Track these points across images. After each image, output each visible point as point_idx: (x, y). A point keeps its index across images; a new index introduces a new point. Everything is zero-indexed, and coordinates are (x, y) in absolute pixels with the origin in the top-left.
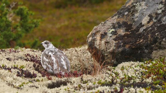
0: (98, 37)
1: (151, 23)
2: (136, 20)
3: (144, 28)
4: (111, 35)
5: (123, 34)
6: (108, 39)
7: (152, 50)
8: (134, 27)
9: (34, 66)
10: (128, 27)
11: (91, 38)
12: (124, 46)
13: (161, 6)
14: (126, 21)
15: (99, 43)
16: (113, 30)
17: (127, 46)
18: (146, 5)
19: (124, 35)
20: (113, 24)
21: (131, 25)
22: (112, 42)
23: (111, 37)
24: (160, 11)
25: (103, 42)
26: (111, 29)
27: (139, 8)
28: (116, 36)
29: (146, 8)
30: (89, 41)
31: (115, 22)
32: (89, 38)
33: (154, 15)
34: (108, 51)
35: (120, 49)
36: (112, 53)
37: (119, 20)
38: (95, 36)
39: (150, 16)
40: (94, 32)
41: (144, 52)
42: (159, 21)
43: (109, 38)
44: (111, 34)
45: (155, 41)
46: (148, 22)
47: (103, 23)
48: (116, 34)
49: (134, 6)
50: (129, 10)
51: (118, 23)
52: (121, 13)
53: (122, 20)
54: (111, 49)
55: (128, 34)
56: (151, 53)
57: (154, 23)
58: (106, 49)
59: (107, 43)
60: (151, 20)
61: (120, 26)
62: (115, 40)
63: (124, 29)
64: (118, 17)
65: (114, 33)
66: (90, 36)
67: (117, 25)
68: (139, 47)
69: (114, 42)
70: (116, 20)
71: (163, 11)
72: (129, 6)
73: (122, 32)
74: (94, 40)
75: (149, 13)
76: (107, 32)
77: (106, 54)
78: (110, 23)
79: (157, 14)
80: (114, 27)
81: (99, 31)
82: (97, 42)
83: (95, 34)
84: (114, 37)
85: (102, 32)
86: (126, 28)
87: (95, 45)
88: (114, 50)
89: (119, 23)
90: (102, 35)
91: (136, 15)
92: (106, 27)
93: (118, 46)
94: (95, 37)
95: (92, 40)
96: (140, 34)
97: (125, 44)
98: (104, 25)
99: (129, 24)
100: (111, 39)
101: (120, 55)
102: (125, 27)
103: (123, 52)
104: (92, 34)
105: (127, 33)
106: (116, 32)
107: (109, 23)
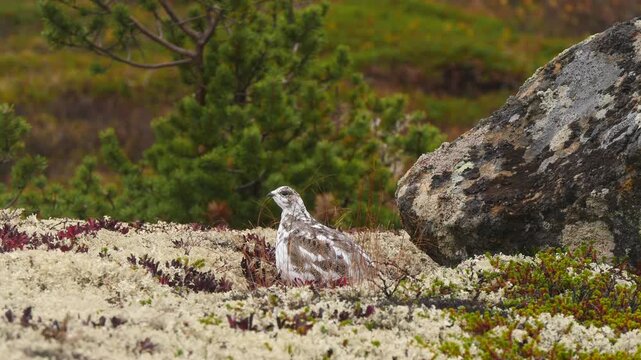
0: (425, 185)
1: (574, 147)
2: (535, 137)
3: (552, 160)
4: (461, 178)
5: (494, 176)
6: (448, 191)
7: (561, 221)
8: (529, 158)
10: (510, 154)
11: (405, 188)
12: (486, 209)
13: (608, 98)
14: (510, 141)
15: (426, 202)
16: (470, 165)
17: (496, 210)
18: (571, 95)
19: (496, 178)
20: (475, 147)
21: (522, 151)
22: (458, 198)
23: (458, 184)
24: (601, 114)
25: (435, 197)
26: (466, 162)
27: (549, 104)
28: (473, 181)
29: (569, 102)
30: (400, 195)
31: (479, 142)
32: (401, 186)
33: (584, 125)
34: (445, 223)
35: (476, 220)
36: (455, 229)
37: (491, 136)
38: (416, 182)
39: (575, 127)
40: (417, 171)
41: (540, 229)
42: (594, 142)
43: (453, 187)
44: (463, 175)
45: (570, 198)
46: (567, 145)
47: (447, 144)
48: (475, 175)
49: (538, 99)
50: (522, 110)
51: (488, 146)
52: (500, 118)
53: (500, 137)
54: (453, 219)
55: (505, 177)
56: (558, 231)
57: (582, 146)
58: (439, 219)
59: (444, 200)
60: (574, 137)
61: (489, 156)
62: (467, 192)
63: (500, 162)
64: (491, 129)
65: (470, 174)
66: (405, 182)
67: (482, 152)
68: (528, 215)
69: (463, 197)
70: (483, 137)
71: (610, 113)
72: (526, 97)
73: (491, 170)
74: (413, 193)
75: (573, 117)
76: (452, 170)
77: (439, 234)
78: (467, 144)
79: (592, 121)
80: (474, 157)
81: (431, 167)
82: (421, 199)
83: (418, 177)
84: (468, 184)
85: (438, 171)
86: (504, 160)
87: (413, 208)
88: (459, 221)
89: (490, 145)
90: (435, 178)
91: (540, 123)
92: (453, 156)
93: (470, 210)
94: (418, 185)
95: (407, 193)
96: (537, 178)
97: (490, 202)
98: (448, 151)
99: (516, 148)
100: (457, 191)
101: (475, 235)
102: (503, 156)
103: (482, 228)
104: (411, 175)
105: (504, 173)
106: (476, 170)
107: (463, 146)
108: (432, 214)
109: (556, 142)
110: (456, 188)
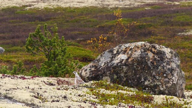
0: (83, 71)
1: (105, 66)
2: (99, 64)
3: (102, 68)
7: (103, 76)
8: (98, 67)
9: (57, 82)
10: (96, 67)
11: (81, 71)
12: (92, 75)
13: (110, 59)
15: (83, 73)
16: (90, 68)
17: (94, 75)
18: (104, 58)
21: (97, 66)
24: (109, 61)
25: (85, 73)
27: (101, 60)
29: (104, 59)
31: (91, 65)
33: (106, 63)
34: (86, 76)
35: (91, 76)
36: (88, 77)
39: (105, 63)
41: (100, 77)
42: (108, 65)
45: (104, 73)
46: (104, 65)
49: (100, 59)
50: (97, 60)
52: (94, 62)
53: (94, 64)
55: (95, 70)
56: (102, 78)
57: (106, 66)
59: (86, 73)
60: (105, 64)
61: (93, 67)
62: (89, 72)
63: (94, 68)
65: (90, 70)
67: (92, 66)
68: (98, 75)
69: (89, 73)
71: (110, 61)
73: (93, 69)
74: (82, 72)
75: (105, 62)
76: (87, 69)
77: (85, 78)
79: (107, 62)
80: (90, 67)
83: (82, 70)
84: (90, 71)
85: (85, 69)
88: (88, 76)
91: (100, 62)
93: (90, 75)
96: (100, 70)
97: (93, 74)
98: (87, 66)
103: (92, 77)
106: (91, 69)
107: (89, 65)
108: (84, 75)
109: (102, 65)
110: (88, 71)
